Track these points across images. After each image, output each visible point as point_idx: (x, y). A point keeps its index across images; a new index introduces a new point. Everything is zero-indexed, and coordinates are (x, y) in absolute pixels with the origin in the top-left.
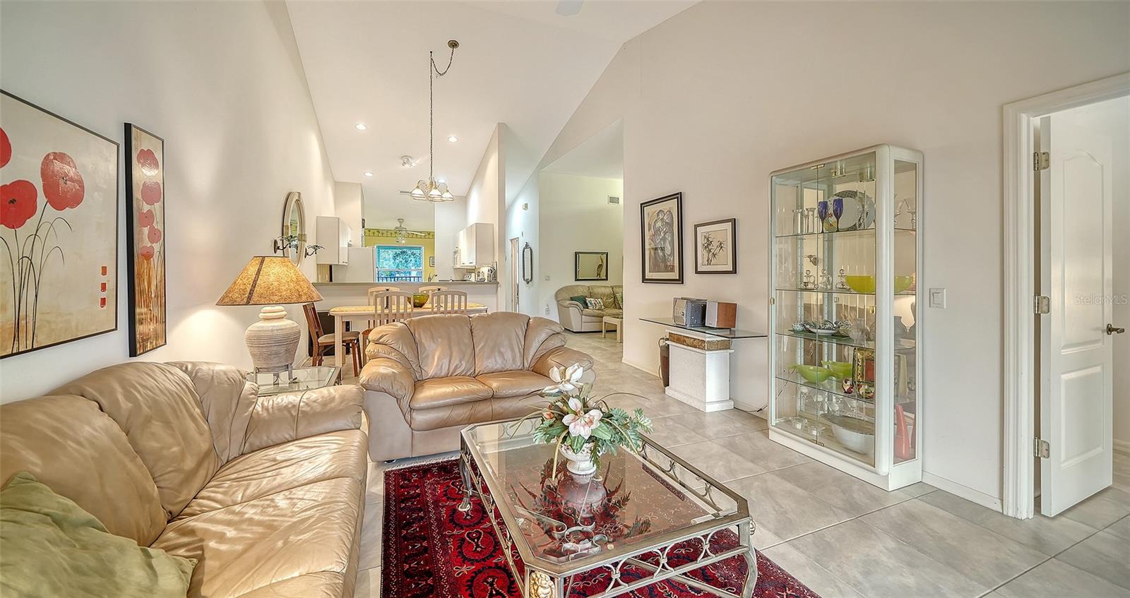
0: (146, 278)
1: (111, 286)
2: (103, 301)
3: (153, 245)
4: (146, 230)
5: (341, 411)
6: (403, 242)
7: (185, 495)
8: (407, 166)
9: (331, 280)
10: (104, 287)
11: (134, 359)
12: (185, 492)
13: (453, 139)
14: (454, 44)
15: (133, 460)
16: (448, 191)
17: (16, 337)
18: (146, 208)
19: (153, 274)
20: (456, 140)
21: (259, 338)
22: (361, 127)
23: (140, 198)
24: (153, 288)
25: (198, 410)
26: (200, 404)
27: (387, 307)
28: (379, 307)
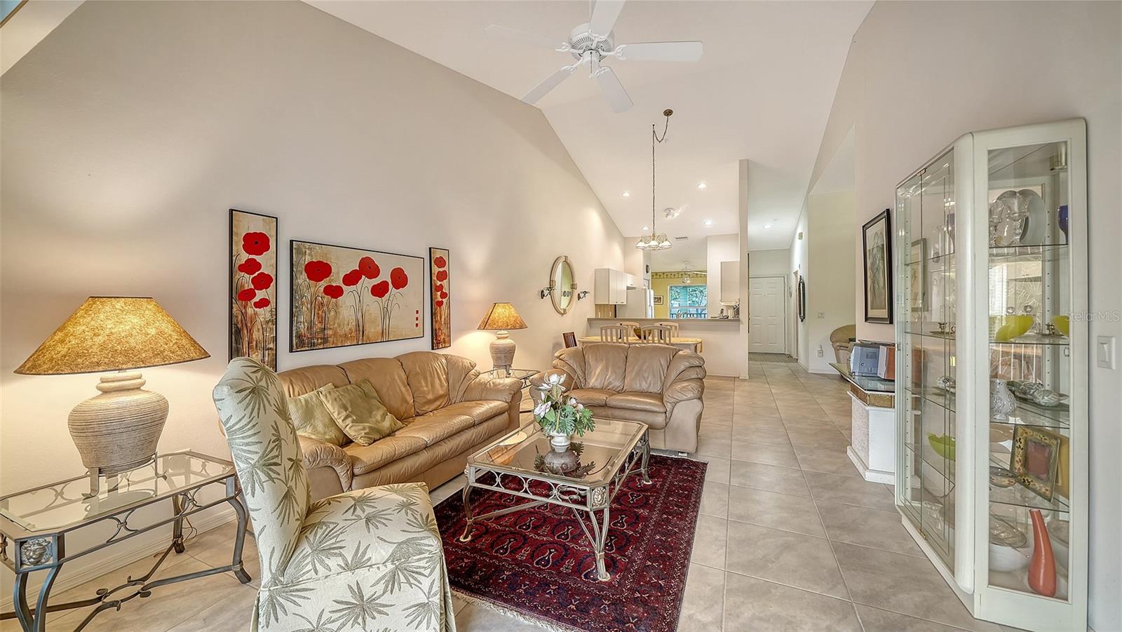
0: (439, 315)
1: (420, 319)
2: (417, 325)
3: (443, 300)
4: (439, 293)
5: (501, 390)
6: (688, 282)
7: (426, 408)
8: (669, 217)
9: (616, 317)
10: (417, 319)
11: (433, 351)
12: (427, 407)
13: (702, 186)
14: (668, 113)
15: (405, 386)
16: (667, 240)
17: (382, 336)
18: (439, 283)
19: (443, 313)
20: (705, 186)
21: (497, 348)
22: (626, 194)
23: (435, 279)
24: (443, 319)
25: (444, 376)
26: (447, 374)
27: (620, 338)
28: (614, 338)
